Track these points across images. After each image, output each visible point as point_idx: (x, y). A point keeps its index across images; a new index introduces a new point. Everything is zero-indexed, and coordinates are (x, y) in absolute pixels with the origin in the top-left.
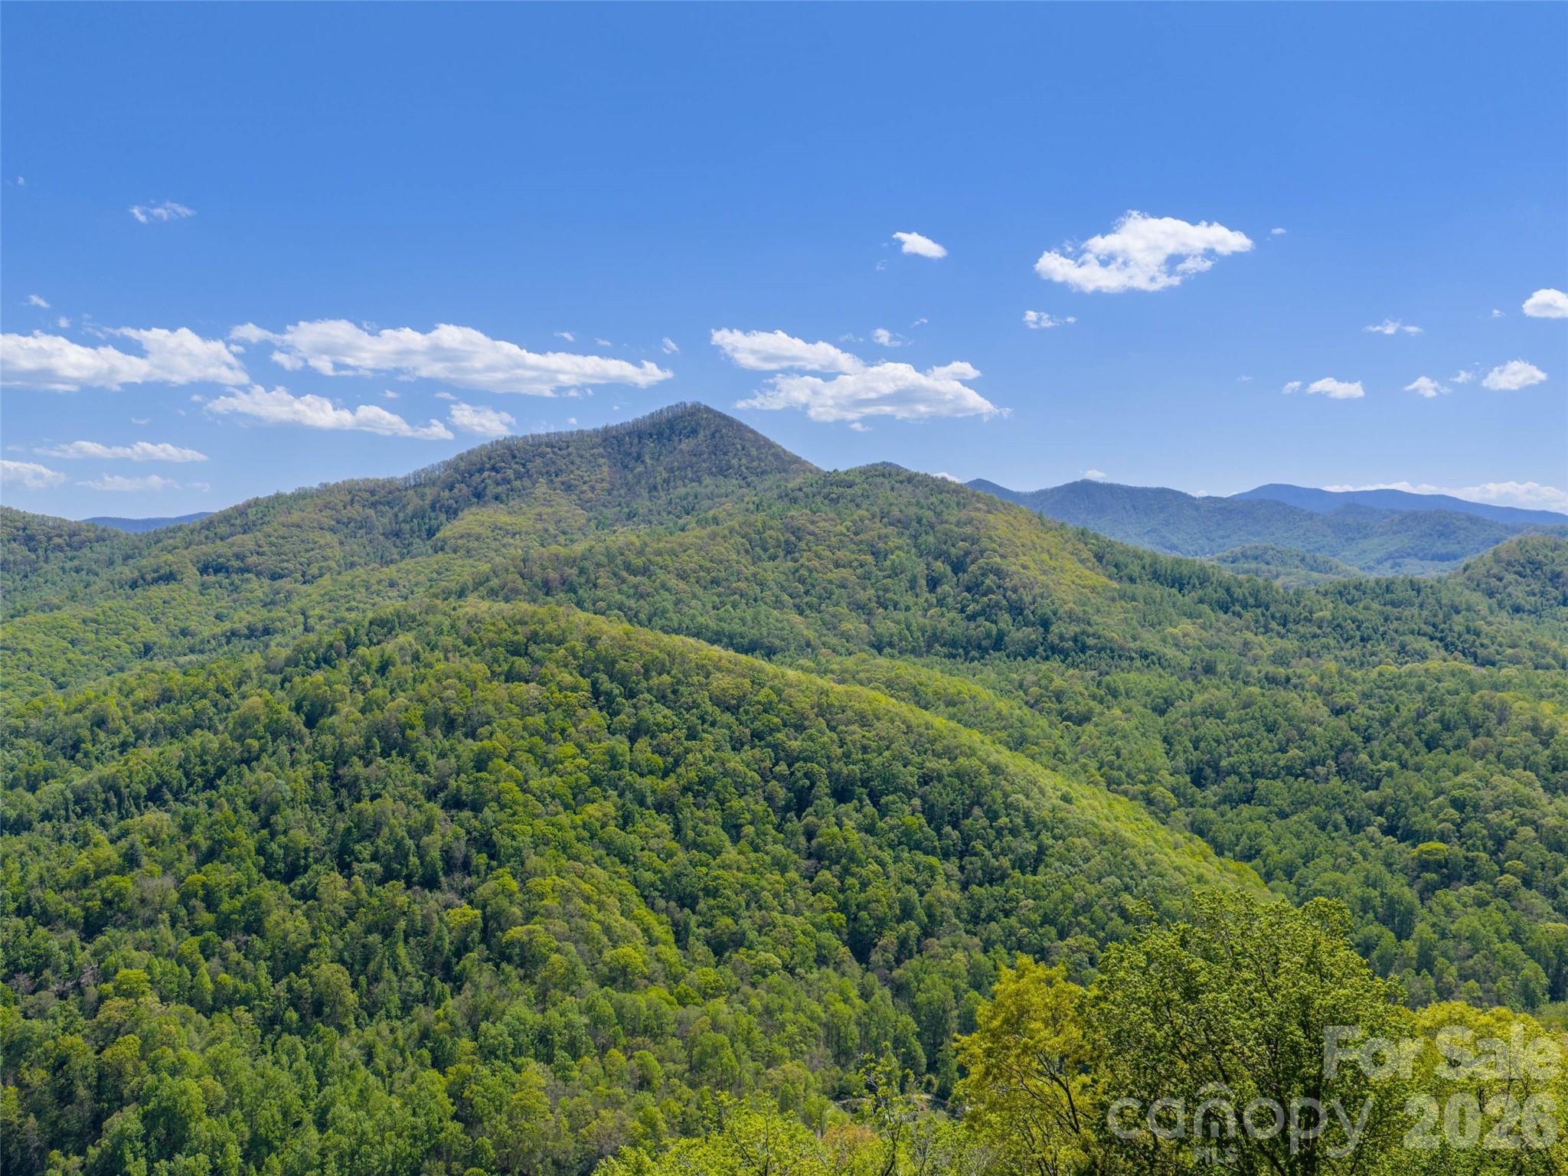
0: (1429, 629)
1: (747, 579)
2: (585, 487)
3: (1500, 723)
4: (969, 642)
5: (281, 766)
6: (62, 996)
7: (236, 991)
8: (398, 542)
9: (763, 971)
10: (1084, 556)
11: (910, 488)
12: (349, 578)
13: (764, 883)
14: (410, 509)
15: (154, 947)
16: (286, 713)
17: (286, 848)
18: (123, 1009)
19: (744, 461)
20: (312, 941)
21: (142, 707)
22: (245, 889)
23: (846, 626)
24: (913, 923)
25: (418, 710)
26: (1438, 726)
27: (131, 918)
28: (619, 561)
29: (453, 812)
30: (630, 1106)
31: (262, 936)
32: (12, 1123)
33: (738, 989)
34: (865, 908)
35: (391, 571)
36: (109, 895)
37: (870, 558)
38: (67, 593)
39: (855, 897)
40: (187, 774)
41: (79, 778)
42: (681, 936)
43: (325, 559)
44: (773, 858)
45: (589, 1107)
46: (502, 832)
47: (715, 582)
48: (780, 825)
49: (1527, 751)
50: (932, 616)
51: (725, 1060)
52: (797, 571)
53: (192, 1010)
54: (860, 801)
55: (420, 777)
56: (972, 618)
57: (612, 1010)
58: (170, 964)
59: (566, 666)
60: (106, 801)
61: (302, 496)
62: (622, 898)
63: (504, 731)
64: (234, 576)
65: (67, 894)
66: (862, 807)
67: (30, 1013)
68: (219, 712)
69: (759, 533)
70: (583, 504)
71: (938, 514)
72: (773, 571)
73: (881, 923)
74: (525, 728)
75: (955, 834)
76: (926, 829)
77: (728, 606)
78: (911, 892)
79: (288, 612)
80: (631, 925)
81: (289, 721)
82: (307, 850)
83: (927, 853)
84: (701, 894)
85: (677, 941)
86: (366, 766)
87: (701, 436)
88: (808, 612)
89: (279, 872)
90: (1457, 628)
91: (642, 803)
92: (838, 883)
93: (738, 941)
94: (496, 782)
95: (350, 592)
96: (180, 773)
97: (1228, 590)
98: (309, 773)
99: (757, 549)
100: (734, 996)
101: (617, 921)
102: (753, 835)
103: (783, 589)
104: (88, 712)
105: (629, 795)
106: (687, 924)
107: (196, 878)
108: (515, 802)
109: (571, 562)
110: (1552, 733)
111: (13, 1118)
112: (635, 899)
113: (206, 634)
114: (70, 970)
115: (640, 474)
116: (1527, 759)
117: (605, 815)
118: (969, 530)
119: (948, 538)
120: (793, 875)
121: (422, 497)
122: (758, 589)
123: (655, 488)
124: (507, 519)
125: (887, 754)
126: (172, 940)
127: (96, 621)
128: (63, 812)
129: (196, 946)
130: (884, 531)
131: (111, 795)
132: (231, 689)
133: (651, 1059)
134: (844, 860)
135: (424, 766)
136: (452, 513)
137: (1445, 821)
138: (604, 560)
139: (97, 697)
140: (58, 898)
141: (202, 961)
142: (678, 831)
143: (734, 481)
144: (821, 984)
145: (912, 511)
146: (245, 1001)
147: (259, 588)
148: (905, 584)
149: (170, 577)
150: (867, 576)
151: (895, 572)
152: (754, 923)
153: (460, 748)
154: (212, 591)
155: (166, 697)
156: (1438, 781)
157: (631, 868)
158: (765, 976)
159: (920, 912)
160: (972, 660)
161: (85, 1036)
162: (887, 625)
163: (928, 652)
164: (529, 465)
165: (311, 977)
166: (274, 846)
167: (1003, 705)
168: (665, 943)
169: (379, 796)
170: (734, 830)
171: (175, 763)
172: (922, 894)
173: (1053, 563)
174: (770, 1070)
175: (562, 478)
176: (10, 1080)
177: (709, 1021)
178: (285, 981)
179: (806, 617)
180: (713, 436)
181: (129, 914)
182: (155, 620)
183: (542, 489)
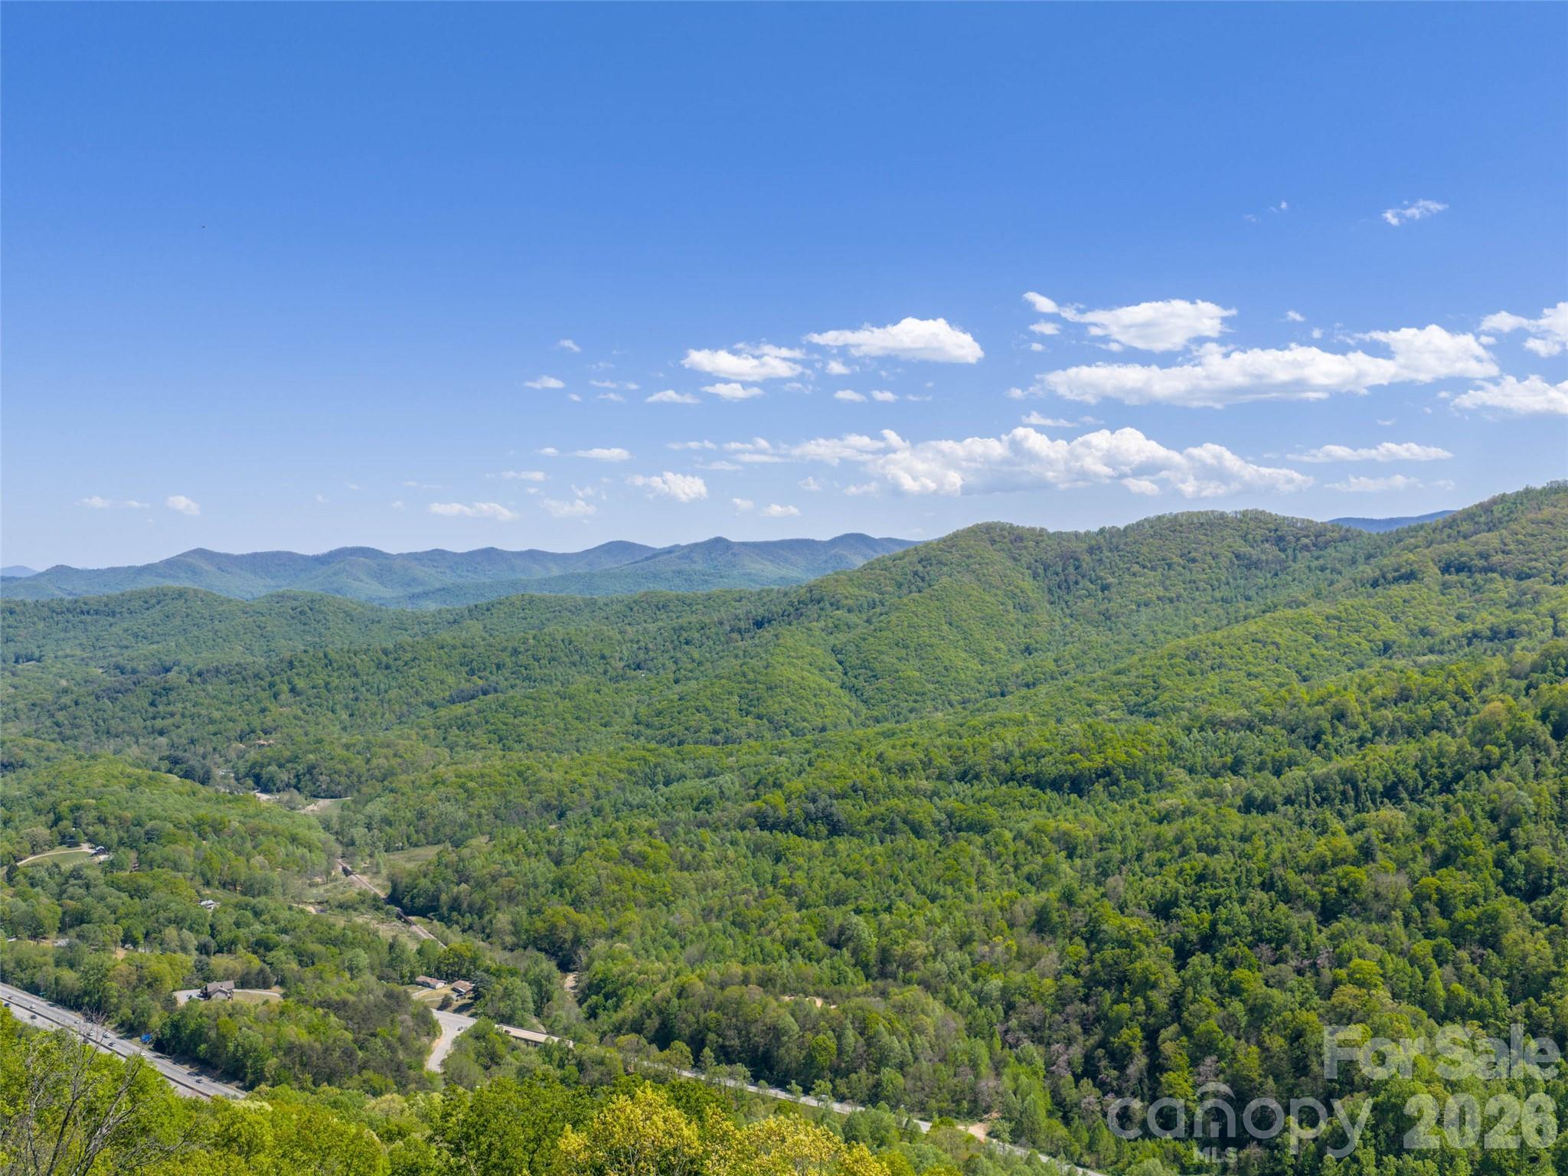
5: (1524, 778)
6: (1300, 972)
7: (1470, 1004)
15: (1387, 943)
16: (1530, 721)
17: (1528, 865)
18: (1356, 997)
20: (1555, 968)
21: (1380, 704)
22: (1481, 901)
27: (1365, 910)
31: (1499, 953)
32: (1253, 1080)
36: (1345, 884)
38: (1312, 590)
40: (1423, 775)
41: (1320, 768)
53: (1424, 1014)
58: (1402, 963)
60: (1344, 793)
61: (1554, 490)
64: (1477, 576)
65: (1306, 876)
67: (1271, 981)
68: (1458, 714)
79: (1536, 614)
81: (1534, 731)
82: (1551, 870)
89: (1519, 889)
96: (1416, 773)
98: (1555, 788)
104: (1328, 706)
107: (1430, 881)
111: (1254, 1075)
113: (1446, 635)
114: (1308, 949)
126: (1404, 939)
127: (1339, 618)
128: (1303, 798)
129: (1429, 949)
131: (1349, 787)
132: (1472, 693)
139: (1337, 691)
140: (1298, 879)
141: (1435, 966)
146: (1480, 1016)
147: (1503, 588)
149: (1410, 577)
154: (1454, 591)
155: (1404, 696)
161: (1320, 1015)
165: (1553, 1007)
166: (1513, 861)
171: (1412, 762)
176: (1253, 1040)
178: (1523, 1004)
181: (1363, 905)
182: (1395, 619)
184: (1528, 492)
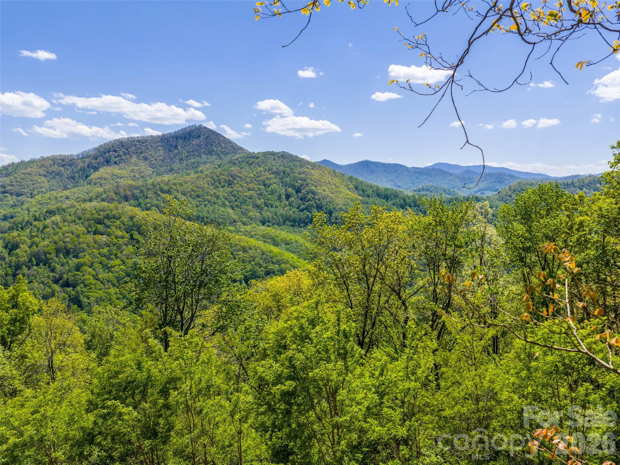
1: (211, 195)
2: (153, 159)
4: (300, 220)
8: (73, 181)
10: (350, 187)
11: (282, 159)
12: (48, 196)
14: (79, 167)
16: (0, 249)
19: (219, 149)
23: (251, 214)
25: (52, 246)
28: (157, 187)
29: (65, 288)
35: (67, 193)
37: (263, 187)
43: (41, 188)
46: (84, 296)
47: (198, 196)
50: (286, 210)
52: (233, 192)
55: (51, 274)
56: (302, 211)
59: (120, 228)
61: (32, 162)
63: (90, 254)
69: (217, 176)
70: (152, 166)
71: (291, 170)
72: (222, 192)
74: (99, 254)
77: (203, 206)
79: (22, 209)
86: (29, 269)
87: (202, 138)
88: (236, 208)
94: (83, 275)
95: (49, 201)
97: (404, 200)
99: (217, 183)
103: (226, 199)
108: (91, 284)
109: (137, 188)
115: (176, 154)
118: (303, 176)
119: (295, 179)
121: (84, 162)
122: (216, 199)
123: (182, 159)
124: (119, 171)
125: (253, 263)
130: (269, 176)
135: (54, 270)
136: (96, 169)
138: (151, 187)
143: (215, 157)
145: (282, 168)
147: (11, 200)
148: (276, 197)
150: (261, 194)
151: (272, 193)
153: (70, 262)
160: (301, 227)
162: (267, 214)
163: (284, 224)
164: (129, 150)
167: (308, 244)
169: (32, 282)
173: (336, 189)
175: (143, 155)
179: (235, 210)
180: (207, 138)
183: (134, 159)
184: (22, 162)
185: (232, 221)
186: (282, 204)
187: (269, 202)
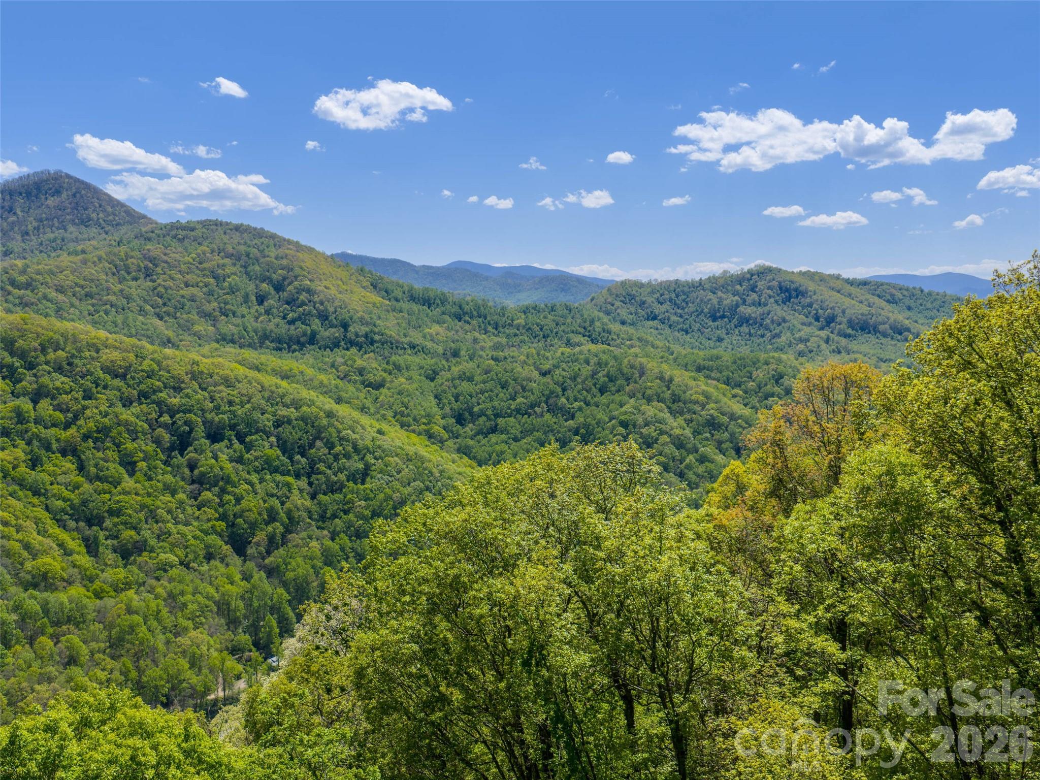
0: (582, 330)
1: (115, 293)
3: (641, 377)
4: (290, 339)
9: (164, 567)
10: (365, 284)
11: (238, 234)
13: (159, 503)
19: (101, 215)
23: (197, 328)
24: (278, 524)
26: (606, 379)
30: (62, 678)
33: (144, 583)
34: (241, 517)
37: (212, 280)
39: (232, 509)
42: (92, 548)
44: (164, 485)
45: (24, 684)
47: (88, 295)
48: (167, 461)
49: (659, 391)
50: (262, 322)
51: (141, 635)
52: (155, 289)
54: (230, 440)
56: (292, 322)
57: (38, 607)
62: (37, 521)
66: (231, 445)
69: (122, 260)
71: (262, 251)
72: (137, 288)
73: (253, 526)
75: (304, 460)
76: (282, 458)
77: (102, 313)
78: (275, 502)
80: (48, 542)
83: (283, 474)
84: (106, 515)
85: (88, 552)
87: (64, 195)
88: (167, 318)
90: (597, 330)
91: (48, 448)
92: (217, 500)
93: (140, 547)
97: (460, 307)
99: (122, 272)
100: (142, 588)
101: (36, 540)
102: (146, 469)
103: (145, 301)
105: (36, 443)
106: (96, 538)
110: (671, 380)
112: (49, 521)
115: (13, 223)
116: (658, 396)
117: (15, 459)
118: (284, 262)
119: (270, 266)
120: (181, 496)
122: (125, 301)
123: (27, 234)
125: (248, 406)
130: (221, 262)
133: (76, 640)
134: (222, 483)
137: (619, 435)
142: (81, 468)
143: (95, 230)
144: (212, 573)
145: (242, 248)
148: (240, 299)
150: (211, 293)
151: (232, 291)
152: (153, 533)
156: (610, 411)
157: (42, 499)
158: (165, 571)
159: (283, 515)
160: (293, 352)
162: (229, 327)
163: (261, 347)
167: (323, 377)
168: (79, 553)
170: (130, 466)
172: (283, 503)
173: (345, 287)
174: (179, 639)
177: (124, 607)
179: (166, 321)
180: (74, 195)
185: (165, 340)
186: (253, 311)
187: (227, 307)
